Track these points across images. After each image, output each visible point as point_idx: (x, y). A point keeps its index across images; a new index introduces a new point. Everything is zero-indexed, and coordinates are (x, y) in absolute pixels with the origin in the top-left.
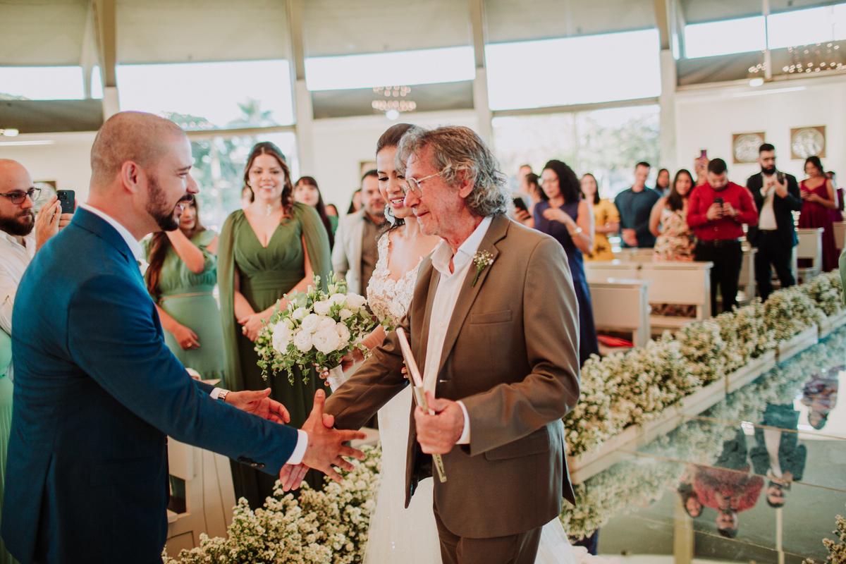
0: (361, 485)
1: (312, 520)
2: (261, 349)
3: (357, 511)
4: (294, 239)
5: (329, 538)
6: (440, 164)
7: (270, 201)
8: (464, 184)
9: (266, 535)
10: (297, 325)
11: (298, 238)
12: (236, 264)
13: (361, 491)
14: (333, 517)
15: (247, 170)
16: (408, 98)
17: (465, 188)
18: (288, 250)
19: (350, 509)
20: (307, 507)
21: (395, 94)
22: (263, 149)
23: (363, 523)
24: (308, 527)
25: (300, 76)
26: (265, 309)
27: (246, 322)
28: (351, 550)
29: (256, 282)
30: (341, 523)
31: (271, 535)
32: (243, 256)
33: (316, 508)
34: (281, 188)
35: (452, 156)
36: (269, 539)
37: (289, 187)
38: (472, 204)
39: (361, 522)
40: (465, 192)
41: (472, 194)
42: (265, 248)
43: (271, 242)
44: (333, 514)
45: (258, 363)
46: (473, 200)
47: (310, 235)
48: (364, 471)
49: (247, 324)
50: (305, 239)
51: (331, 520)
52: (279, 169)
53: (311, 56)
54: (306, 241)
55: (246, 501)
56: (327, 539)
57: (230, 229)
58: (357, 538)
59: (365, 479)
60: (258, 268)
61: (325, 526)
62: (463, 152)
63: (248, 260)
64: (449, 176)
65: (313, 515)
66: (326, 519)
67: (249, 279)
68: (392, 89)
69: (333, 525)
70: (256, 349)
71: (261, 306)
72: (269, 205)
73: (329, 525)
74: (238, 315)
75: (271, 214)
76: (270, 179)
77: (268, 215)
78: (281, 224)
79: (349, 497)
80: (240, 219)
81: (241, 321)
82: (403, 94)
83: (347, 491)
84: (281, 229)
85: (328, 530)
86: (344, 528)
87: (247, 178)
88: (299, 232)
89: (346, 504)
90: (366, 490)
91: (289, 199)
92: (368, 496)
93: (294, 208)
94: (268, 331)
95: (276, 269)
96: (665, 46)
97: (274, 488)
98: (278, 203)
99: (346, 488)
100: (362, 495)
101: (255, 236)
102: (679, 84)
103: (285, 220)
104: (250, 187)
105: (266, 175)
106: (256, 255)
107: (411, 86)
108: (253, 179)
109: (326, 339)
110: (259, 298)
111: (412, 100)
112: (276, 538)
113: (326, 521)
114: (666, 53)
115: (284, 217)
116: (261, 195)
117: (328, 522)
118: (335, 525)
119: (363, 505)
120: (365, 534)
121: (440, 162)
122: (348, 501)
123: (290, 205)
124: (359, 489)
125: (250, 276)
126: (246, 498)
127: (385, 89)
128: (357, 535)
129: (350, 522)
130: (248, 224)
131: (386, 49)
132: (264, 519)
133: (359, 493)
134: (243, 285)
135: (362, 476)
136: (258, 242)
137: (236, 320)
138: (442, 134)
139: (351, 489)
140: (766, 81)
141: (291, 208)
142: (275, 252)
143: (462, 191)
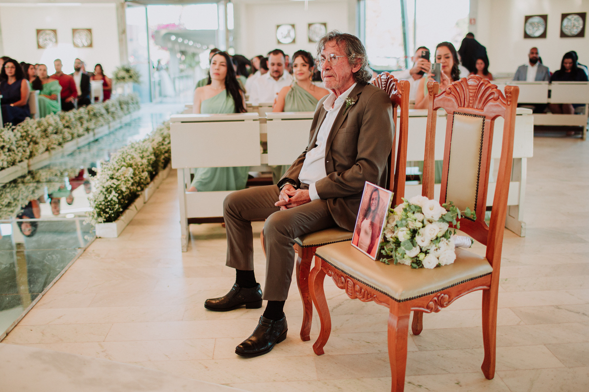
17: (356, 68)
143: (354, 69)
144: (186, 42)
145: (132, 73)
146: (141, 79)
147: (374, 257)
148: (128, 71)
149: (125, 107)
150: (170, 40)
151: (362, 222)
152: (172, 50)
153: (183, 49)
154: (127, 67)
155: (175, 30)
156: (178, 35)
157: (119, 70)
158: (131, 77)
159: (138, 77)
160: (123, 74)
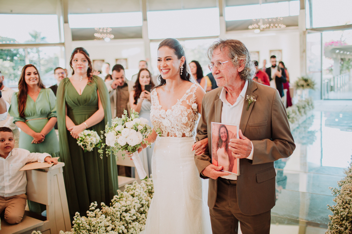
0: (128, 203)
1: (109, 220)
2: (80, 142)
3: (128, 215)
4: (94, 91)
5: (116, 228)
6: (232, 56)
7: (81, 74)
8: (240, 66)
9: (90, 229)
10: (118, 133)
11: (96, 91)
12: (66, 103)
13: (129, 205)
14: (117, 218)
15: (71, 60)
16: (111, 33)
17: (241, 68)
18: (91, 97)
19: (124, 214)
20: (106, 214)
21: (105, 31)
22: (78, 51)
23: (130, 220)
24: (108, 224)
25: (66, 22)
26: (80, 124)
27: (72, 129)
28: (126, 232)
29: (76, 112)
30: (121, 221)
31: (92, 229)
32: (70, 99)
33: (110, 214)
34: (86, 69)
35: (237, 53)
36: (91, 230)
37: (91, 68)
38: (243, 75)
39: (129, 220)
40: (240, 70)
41: (243, 71)
42: (81, 95)
43: (83, 93)
44: (117, 217)
45: (98, 151)
46: (244, 73)
47: (101, 90)
48: (129, 196)
49: (72, 130)
50: (99, 91)
51: (116, 219)
52: (86, 60)
53: (71, 14)
54: (99, 93)
55: (79, 214)
56: (115, 228)
57: (63, 87)
58: (128, 227)
59: (130, 200)
60: (77, 104)
61: (114, 222)
62: (242, 51)
63: (72, 100)
64: (236, 62)
65: (109, 218)
66: (114, 219)
67: (72, 110)
68: (103, 29)
69: (117, 221)
70: (78, 142)
71: (78, 122)
72: (81, 76)
73: (116, 222)
74: (68, 127)
75: (82, 80)
76: (81, 64)
77: (81, 80)
78: (88, 85)
79: (124, 209)
80: (67, 82)
81: (69, 129)
82: (108, 31)
83: (123, 206)
84: (87, 87)
85: (116, 224)
86: (122, 223)
87: (71, 63)
88: (96, 89)
89: (123, 212)
90: (131, 205)
91: (91, 74)
92: (131, 207)
93: (93, 78)
94: (84, 134)
95: (85, 105)
96: (221, 15)
97: (90, 207)
98: (86, 75)
99: (123, 205)
100: (129, 207)
101: (75, 90)
102: (227, 30)
103: (89, 83)
104: (72, 68)
105: (79, 62)
106: (76, 98)
107: (112, 28)
108: (74, 63)
109: (133, 140)
110: (77, 119)
111: (112, 34)
112: (94, 230)
113: (114, 220)
114: (222, 18)
115: (88, 82)
116: (77, 71)
117: (115, 220)
118: (118, 222)
119: (130, 212)
120: (131, 224)
121: (232, 55)
122: (124, 210)
123: (91, 76)
124: (128, 205)
125: (72, 108)
126: (79, 212)
127: (100, 29)
128: (128, 226)
129: (125, 220)
130: (71, 84)
131: (101, 12)
132: (88, 222)
133: (128, 206)
134: (69, 112)
135: (128, 199)
136: (77, 92)
137: (67, 129)
138: (232, 42)
139: (125, 205)
140: (261, 31)
141: (92, 78)
142: (85, 98)
143: (239, 69)
144: (345, 52)
145: (309, 82)
146: (316, 86)
147: (237, 173)
148: (306, 80)
149: (302, 110)
150: (335, 53)
151: (217, 151)
152: (335, 59)
153: (343, 57)
154: (306, 77)
155: (338, 46)
156: (340, 49)
157: (300, 80)
158: (308, 85)
159: (314, 85)
160: (302, 82)
